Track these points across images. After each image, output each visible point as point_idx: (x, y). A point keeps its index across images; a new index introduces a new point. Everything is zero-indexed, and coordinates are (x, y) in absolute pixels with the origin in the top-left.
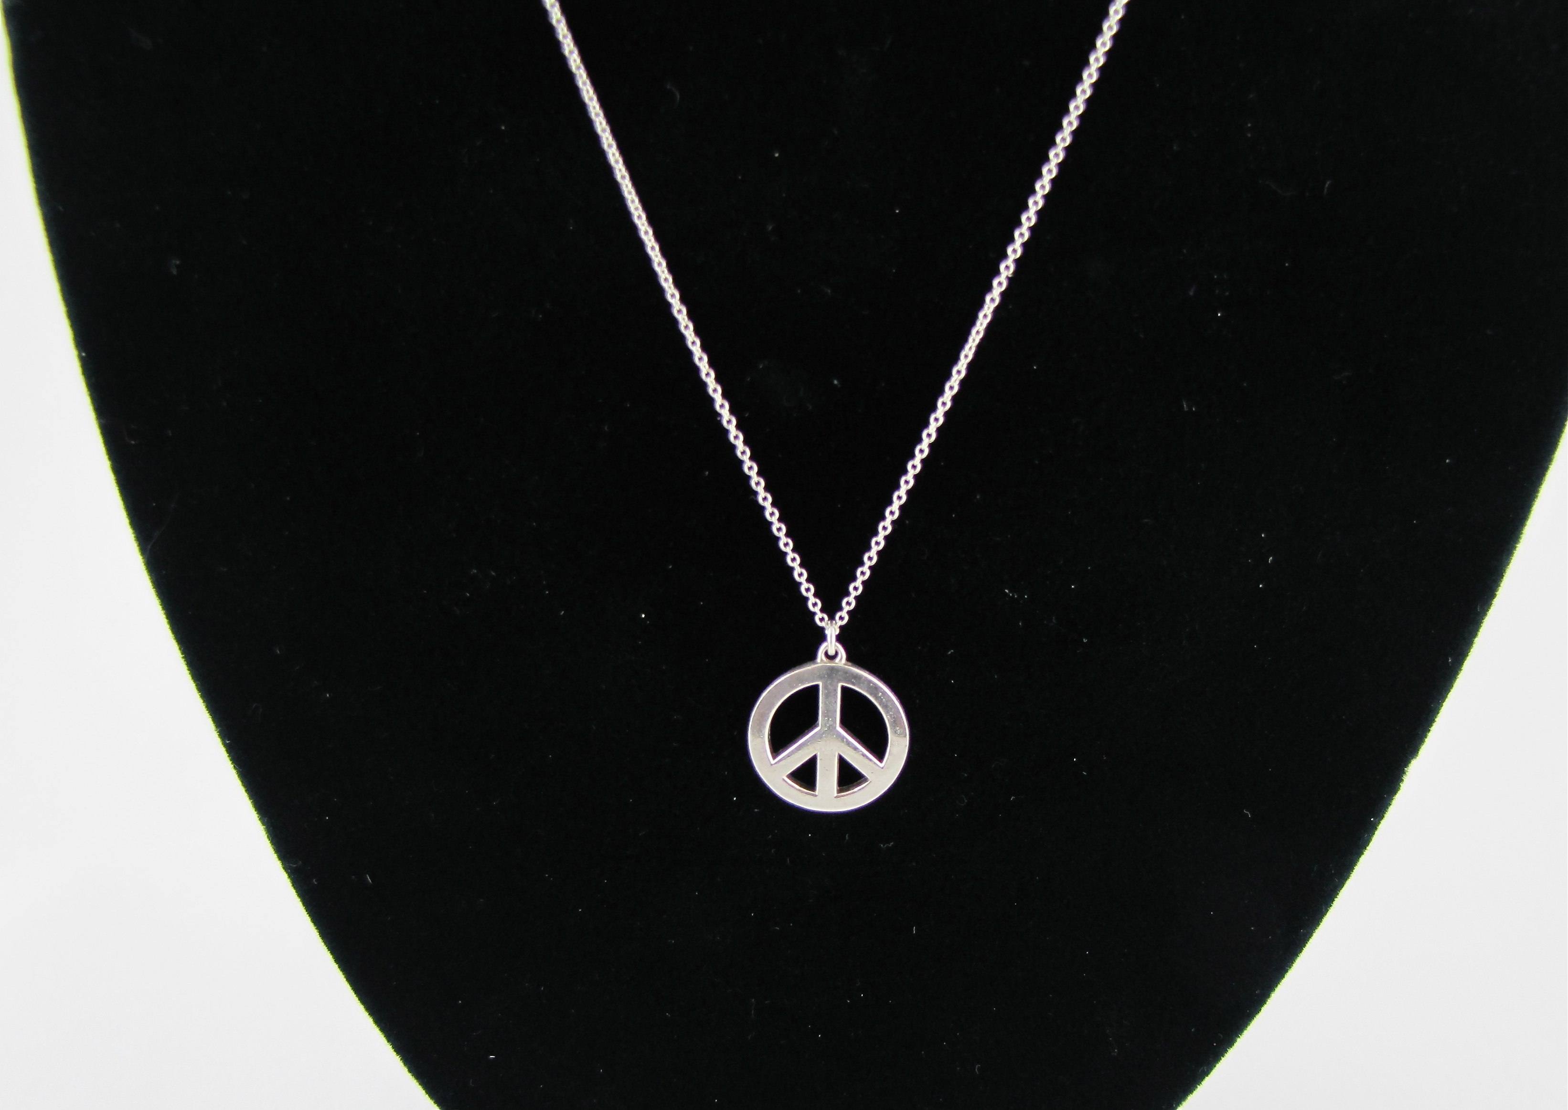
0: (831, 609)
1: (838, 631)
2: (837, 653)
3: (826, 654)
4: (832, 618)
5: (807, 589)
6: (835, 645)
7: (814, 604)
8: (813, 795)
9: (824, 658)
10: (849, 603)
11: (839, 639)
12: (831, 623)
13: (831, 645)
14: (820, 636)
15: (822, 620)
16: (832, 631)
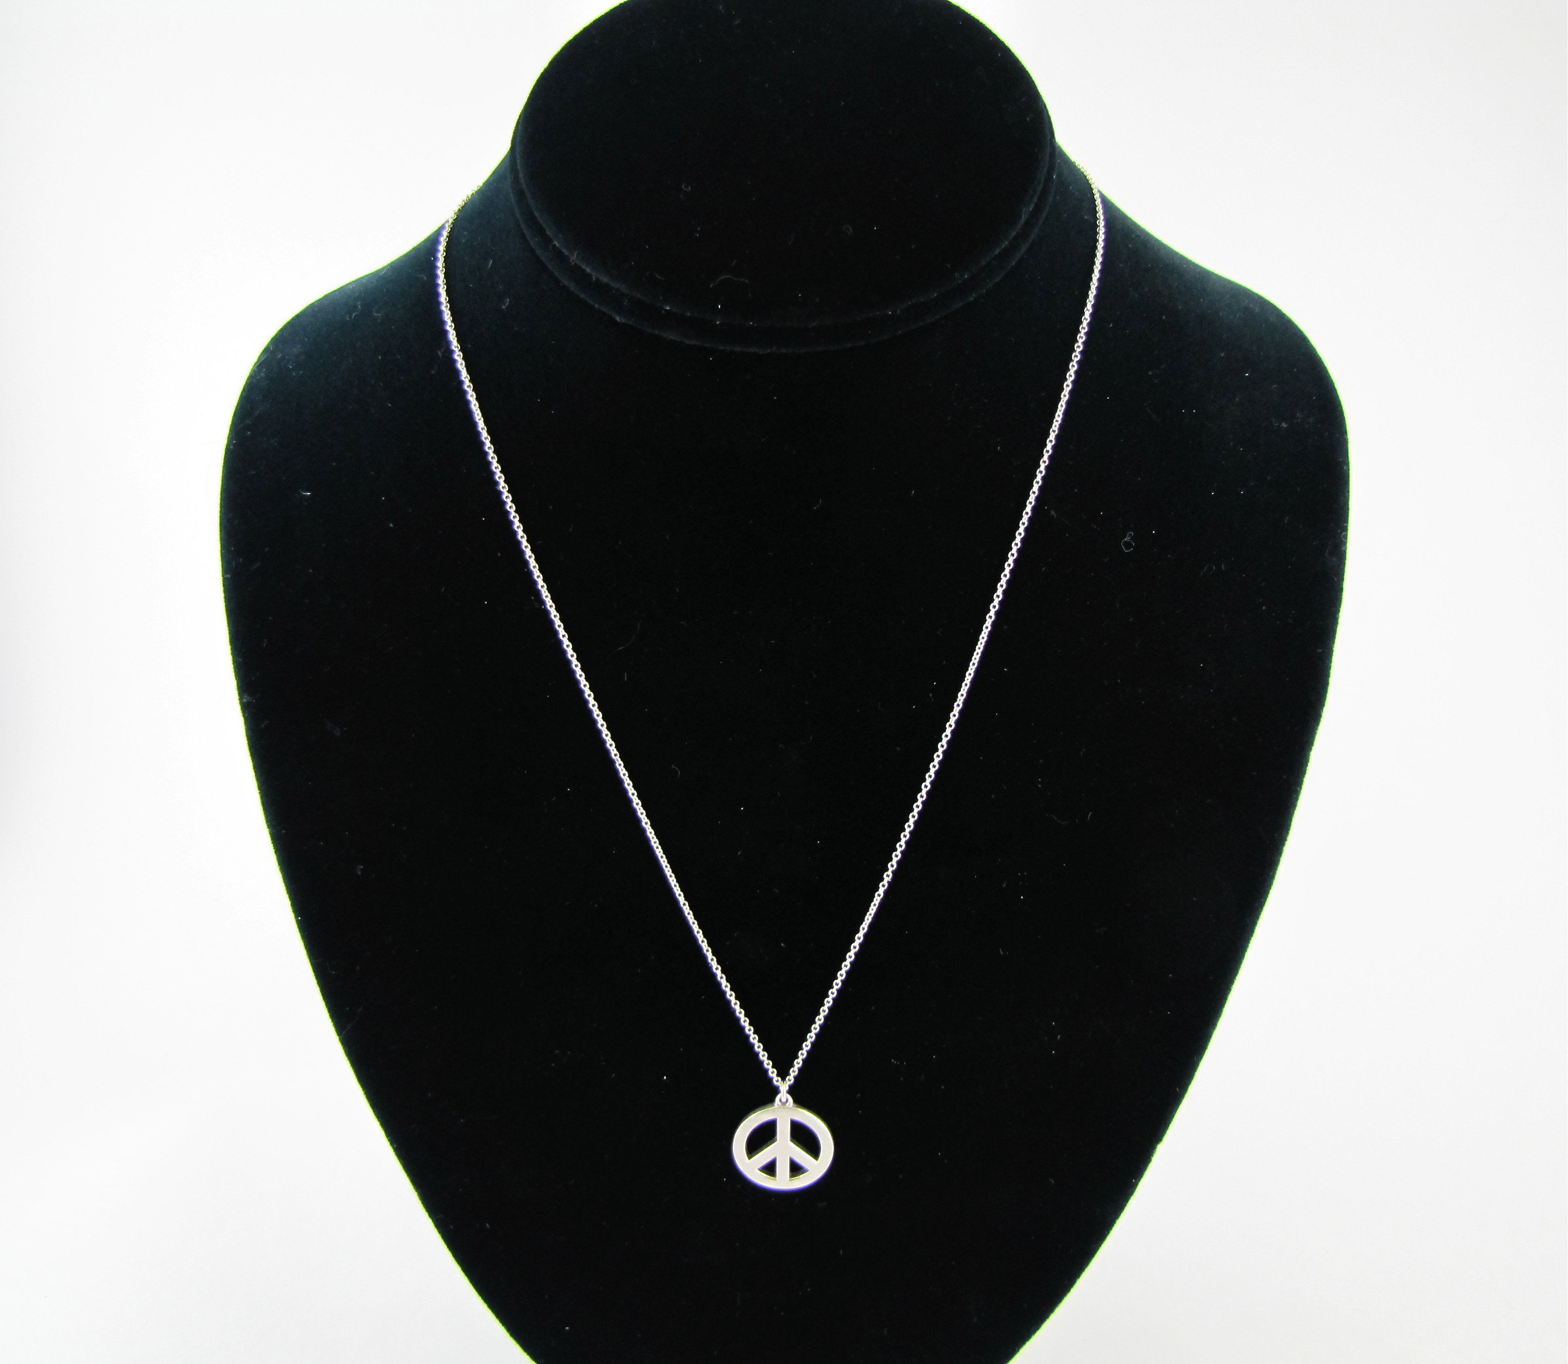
0: (783, 1075)
1: (787, 1088)
2: (787, 1101)
3: (780, 1100)
4: (783, 1079)
5: (768, 1064)
6: (786, 1096)
7: (773, 1073)
8: (775, 1179)
9: (780, 1103)
10: (794, 1072)
11: (789, 1092)
12: (783, 1082)
13: (783, 1095)
14: (776, 1091)
15: (777, 1081)
16: (784, 1087)
